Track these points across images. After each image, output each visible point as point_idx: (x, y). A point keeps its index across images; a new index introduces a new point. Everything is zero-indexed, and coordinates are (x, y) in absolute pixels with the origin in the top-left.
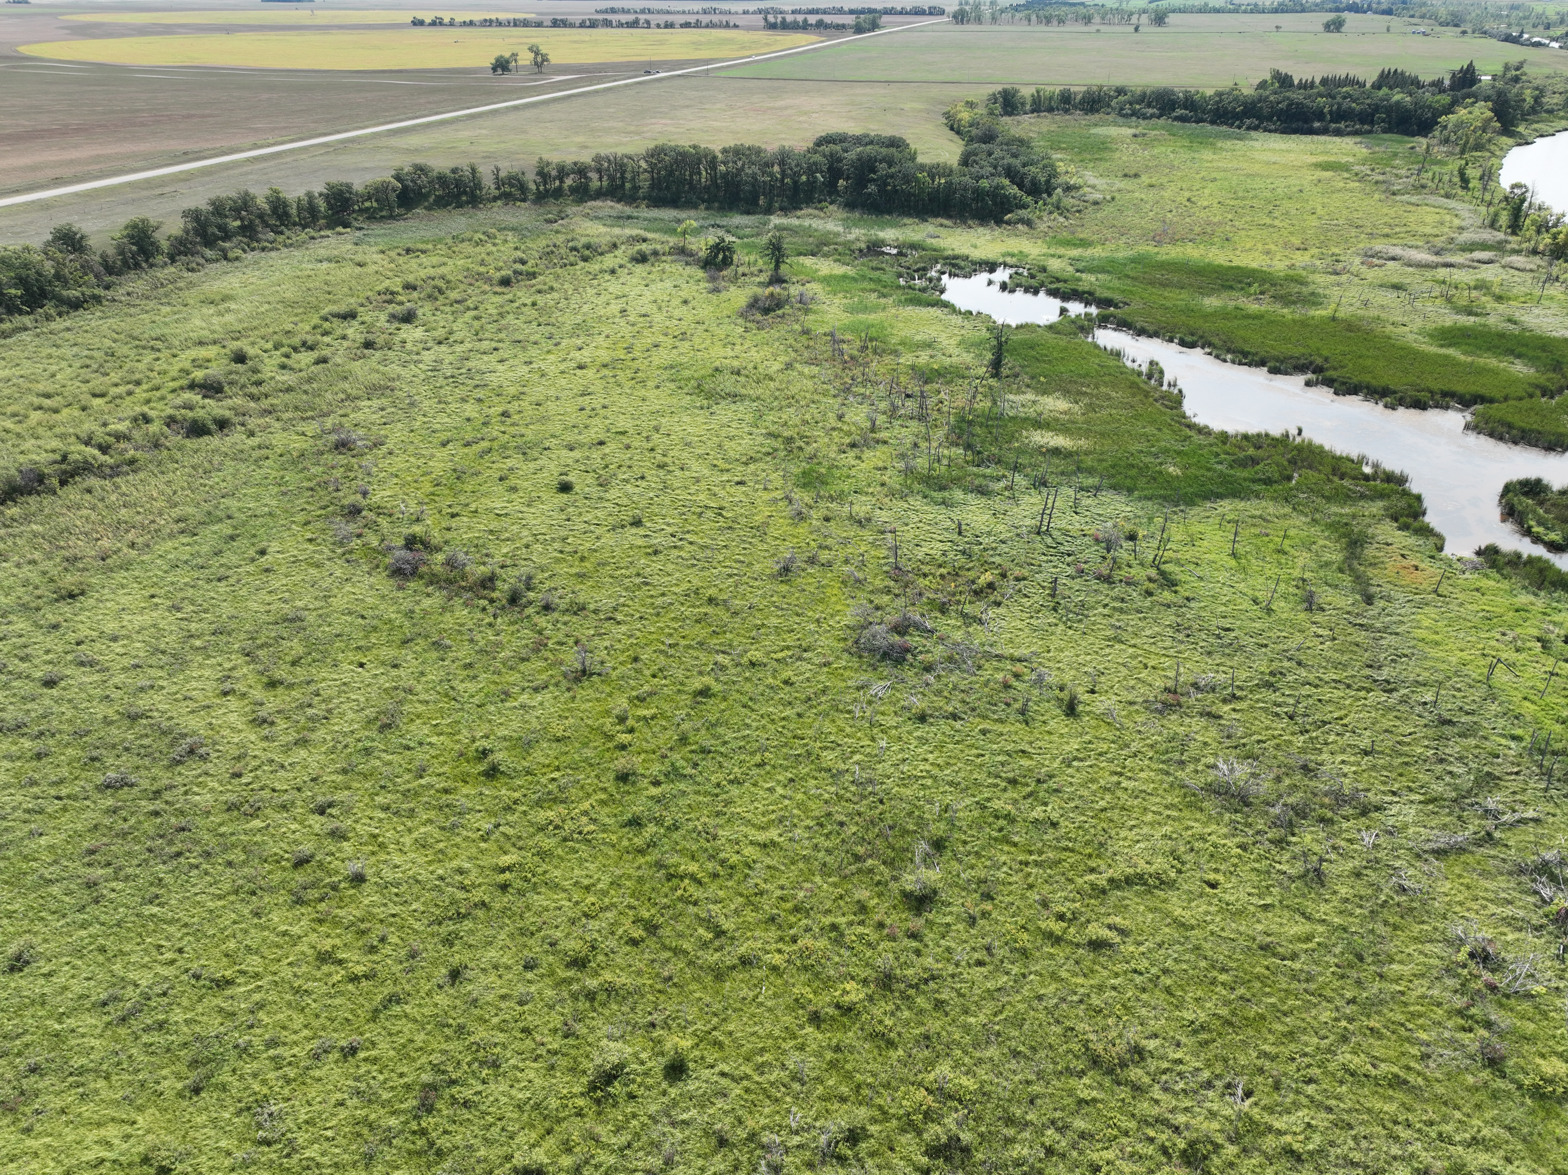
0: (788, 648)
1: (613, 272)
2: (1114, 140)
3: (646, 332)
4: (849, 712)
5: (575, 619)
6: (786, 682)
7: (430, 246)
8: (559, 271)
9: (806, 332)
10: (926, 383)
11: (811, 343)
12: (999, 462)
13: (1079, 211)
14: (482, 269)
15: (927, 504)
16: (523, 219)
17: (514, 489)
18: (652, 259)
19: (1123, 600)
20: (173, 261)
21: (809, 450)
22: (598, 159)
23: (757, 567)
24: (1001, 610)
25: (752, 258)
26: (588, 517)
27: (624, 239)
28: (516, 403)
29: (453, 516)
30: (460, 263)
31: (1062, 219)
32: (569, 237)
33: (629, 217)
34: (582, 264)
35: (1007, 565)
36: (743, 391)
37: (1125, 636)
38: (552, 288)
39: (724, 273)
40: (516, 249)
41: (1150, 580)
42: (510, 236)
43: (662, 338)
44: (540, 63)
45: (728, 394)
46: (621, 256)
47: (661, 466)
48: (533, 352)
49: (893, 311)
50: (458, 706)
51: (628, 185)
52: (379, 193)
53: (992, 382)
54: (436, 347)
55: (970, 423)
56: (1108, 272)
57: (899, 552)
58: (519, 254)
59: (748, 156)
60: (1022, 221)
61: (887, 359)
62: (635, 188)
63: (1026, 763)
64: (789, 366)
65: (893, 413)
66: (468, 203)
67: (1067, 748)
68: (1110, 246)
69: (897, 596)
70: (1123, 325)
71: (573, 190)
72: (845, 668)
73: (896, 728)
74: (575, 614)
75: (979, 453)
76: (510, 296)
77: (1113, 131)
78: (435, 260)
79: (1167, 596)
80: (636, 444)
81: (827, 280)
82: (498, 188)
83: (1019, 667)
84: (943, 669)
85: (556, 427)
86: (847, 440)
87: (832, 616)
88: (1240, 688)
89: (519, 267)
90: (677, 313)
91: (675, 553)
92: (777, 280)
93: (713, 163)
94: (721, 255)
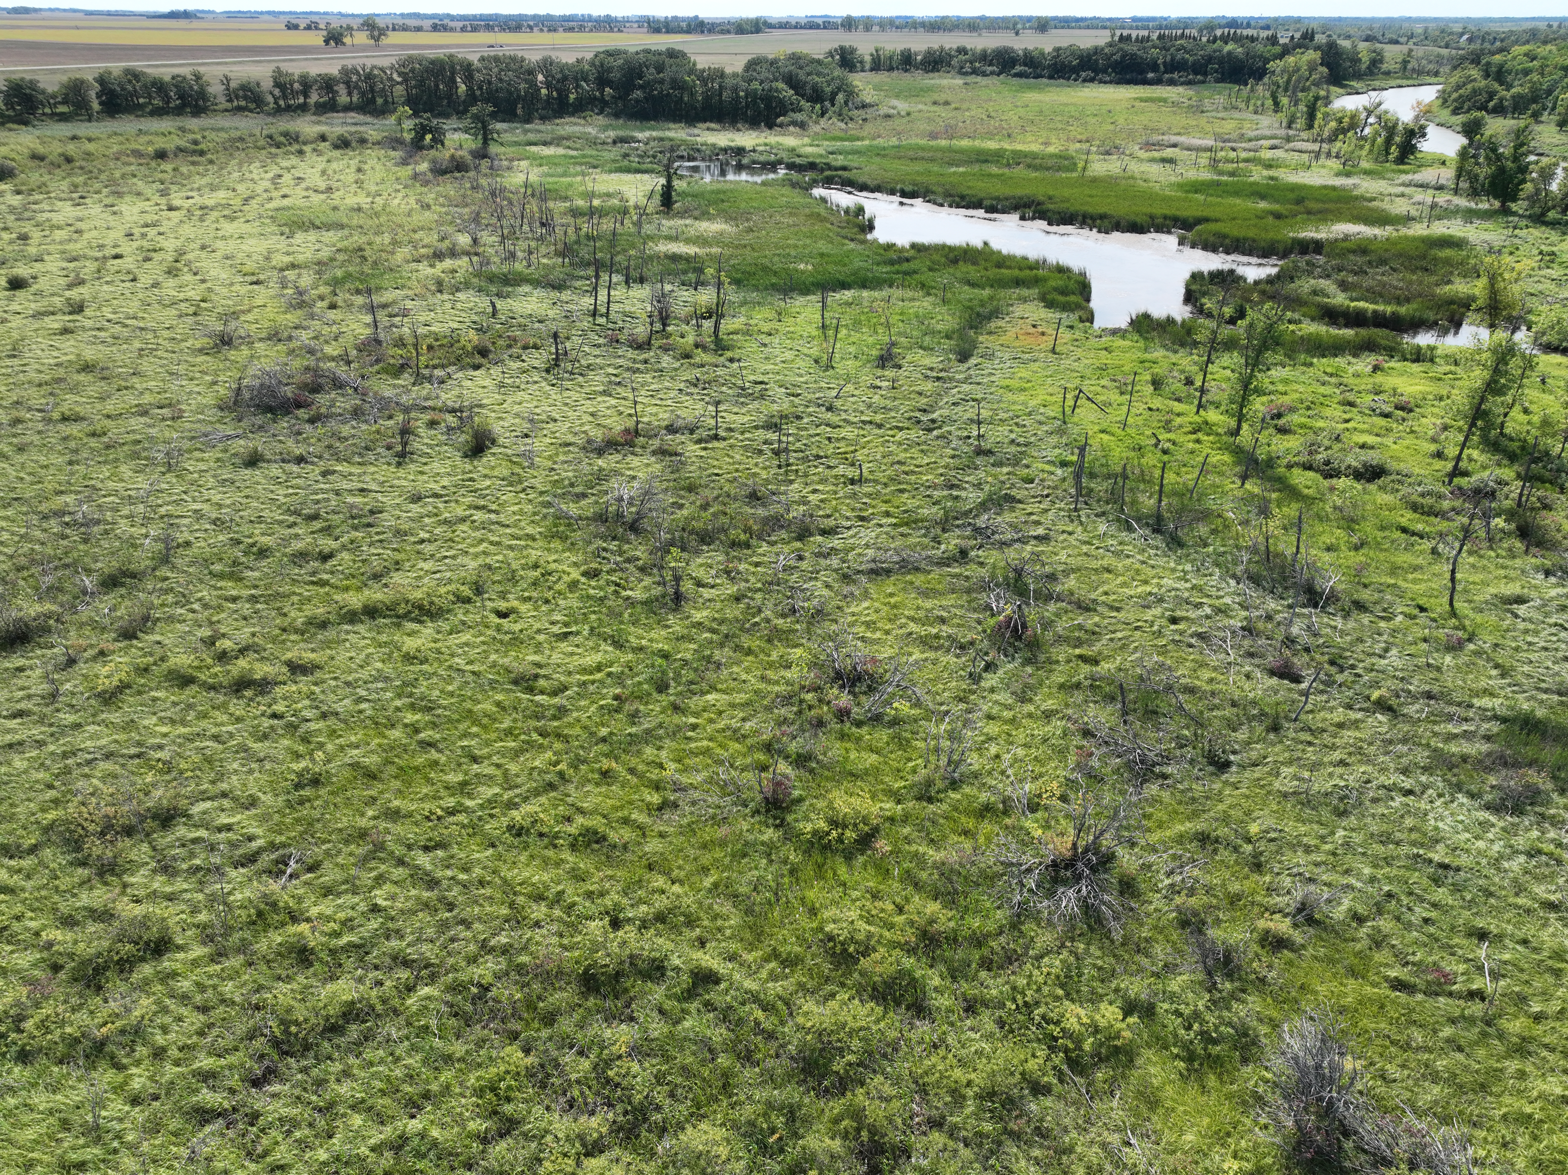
1: (301, 153)
2: (941, 86)
3: (285, 189)
7: (104, 136)
9: (476, 188)
13: (864, 120)
14: (141, 148)
15: (476, 296)
16: (240, 122)
18: (356, 146)
19: (646, 362)
22: (346, 72)
24: (475, 372)
26: (14, 308)
31: (840, 124)
34: (270, 148)
37: (618, 390)
38: (212, 162)
43: (299, 192)
44: (377, 36)
46: (325, 145)
47: (171, 272)
49: (596, 177)
51: (379, 100)
52: (71, 93)
56: (866, 153)
59: (505, 64)
60: (794, 123)
62: (388, 103)
63: (353, 500)
66: (190, 113)
67: (430, 486)
68: (880, 140)
70: (846, 185)
71: (319, 105)
72: (197, 422)
73: (202, 472)
76: (151, 166)
77: (944, 82)
79: (708, 358)
80: (161, 258)
81: (540, 159)
82: (230, 101)
83: (442, 417)
85: (75, 247)
88: (731, 430)
91: (94, 333)
92: (482, 156)
93: (468, 70)
94: (429, 137)
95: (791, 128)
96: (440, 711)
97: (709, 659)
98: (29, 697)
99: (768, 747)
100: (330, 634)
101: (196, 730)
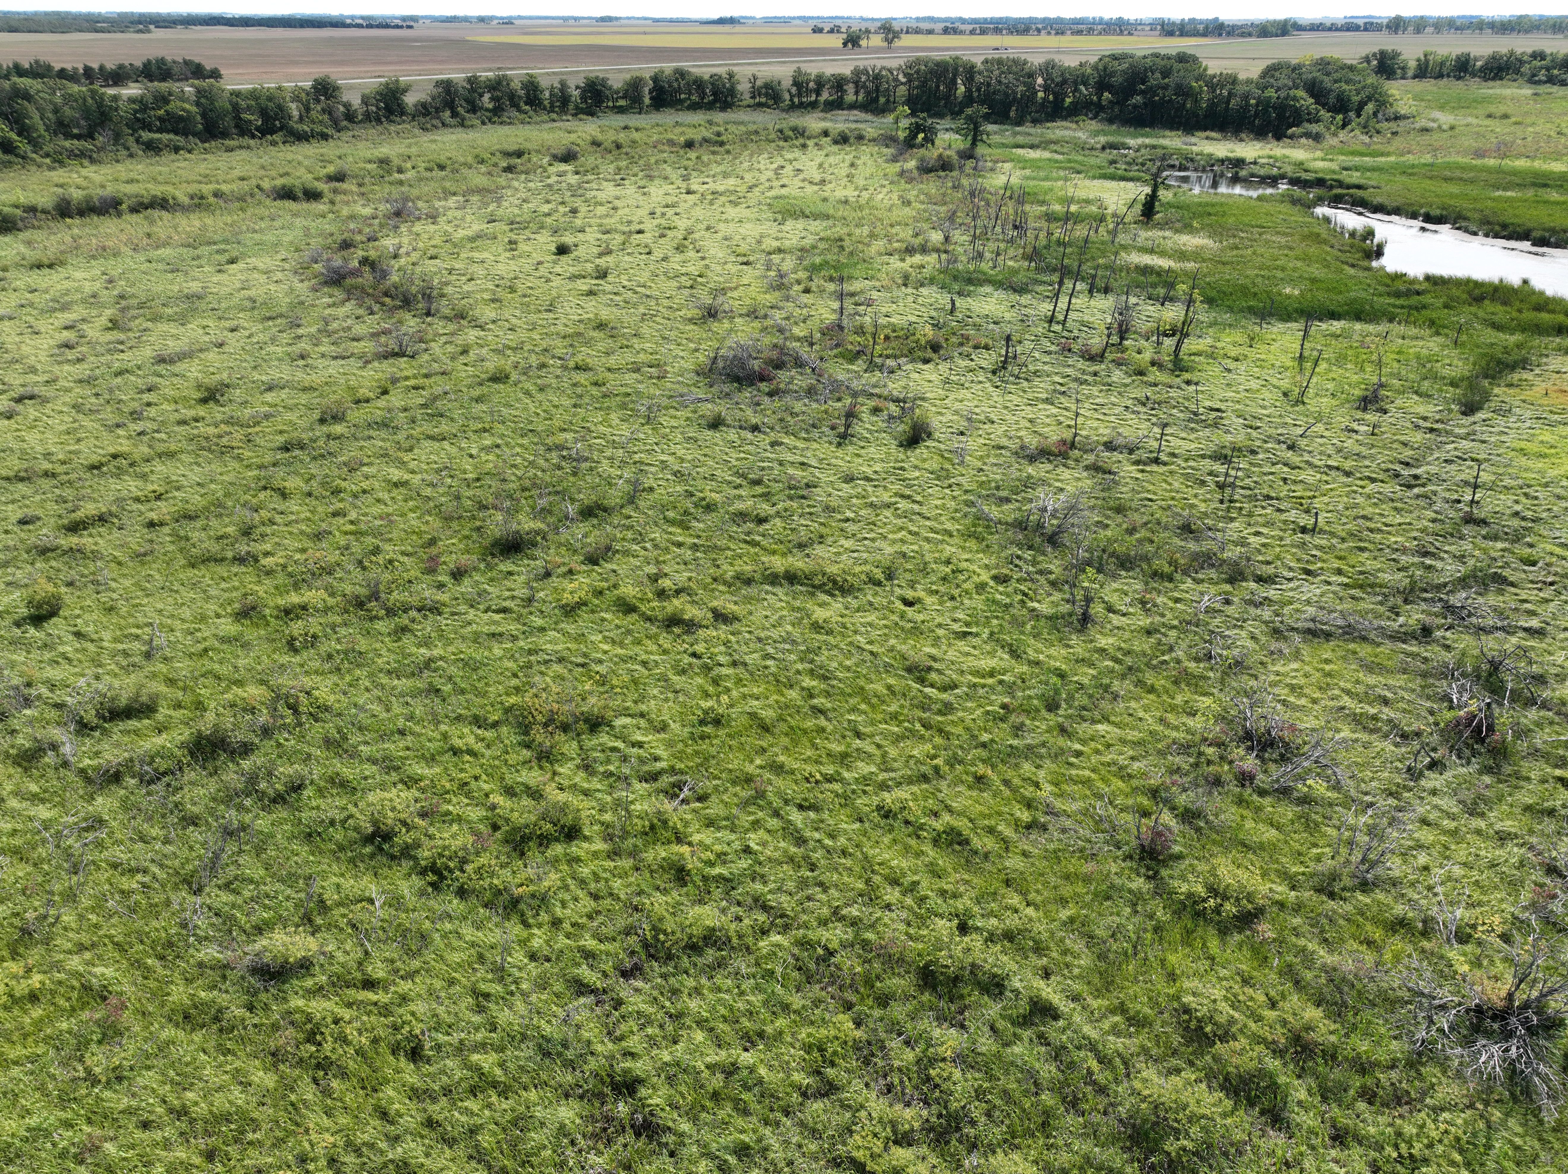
1: (804, 147)
2: (1501, 97)
3: (785, 179)
5: (444, 323)
13: (1393, 134)
15: (938, 292)
17: (512, 250)
18: (853, 142)
19: (1095, 375)
22: (857, 72)
23: (683, 312)
28: (593, 207)
31: (1362, 137)
34: (779, 141)
35: (977, 337)
37: (1062, 400)
38: (729, 152)
43: (796, 183)
44: (891, 39)
45: (815, 215)
46: (826, 141)
48: (656, 182)
49: (1077, 182)
51: (882, 99)
52: (633, 91)
54: (569, 175)
62: (889, 102)
63: (793, 472)
68: (1410, 157)
70: (1357, 206)
71: (828, 103)
72: (676, 382)
76: (680, 154)
77: (1508, 92)
79: (1162, 378)
81: (1025, 162)
82: (753, 97)
83: (887, 404)
85: (610, 221)
88: (1174, 455)
90: (834, 171)
92: (968, 156)
93: (970, 71)
94: (921, 136)
95: (1303, 140)
96: (835, 682)
97: (1106, 688)
98: (513, 598)
99: (1154, 793)
100: (753, 591)
101: (631, 653)
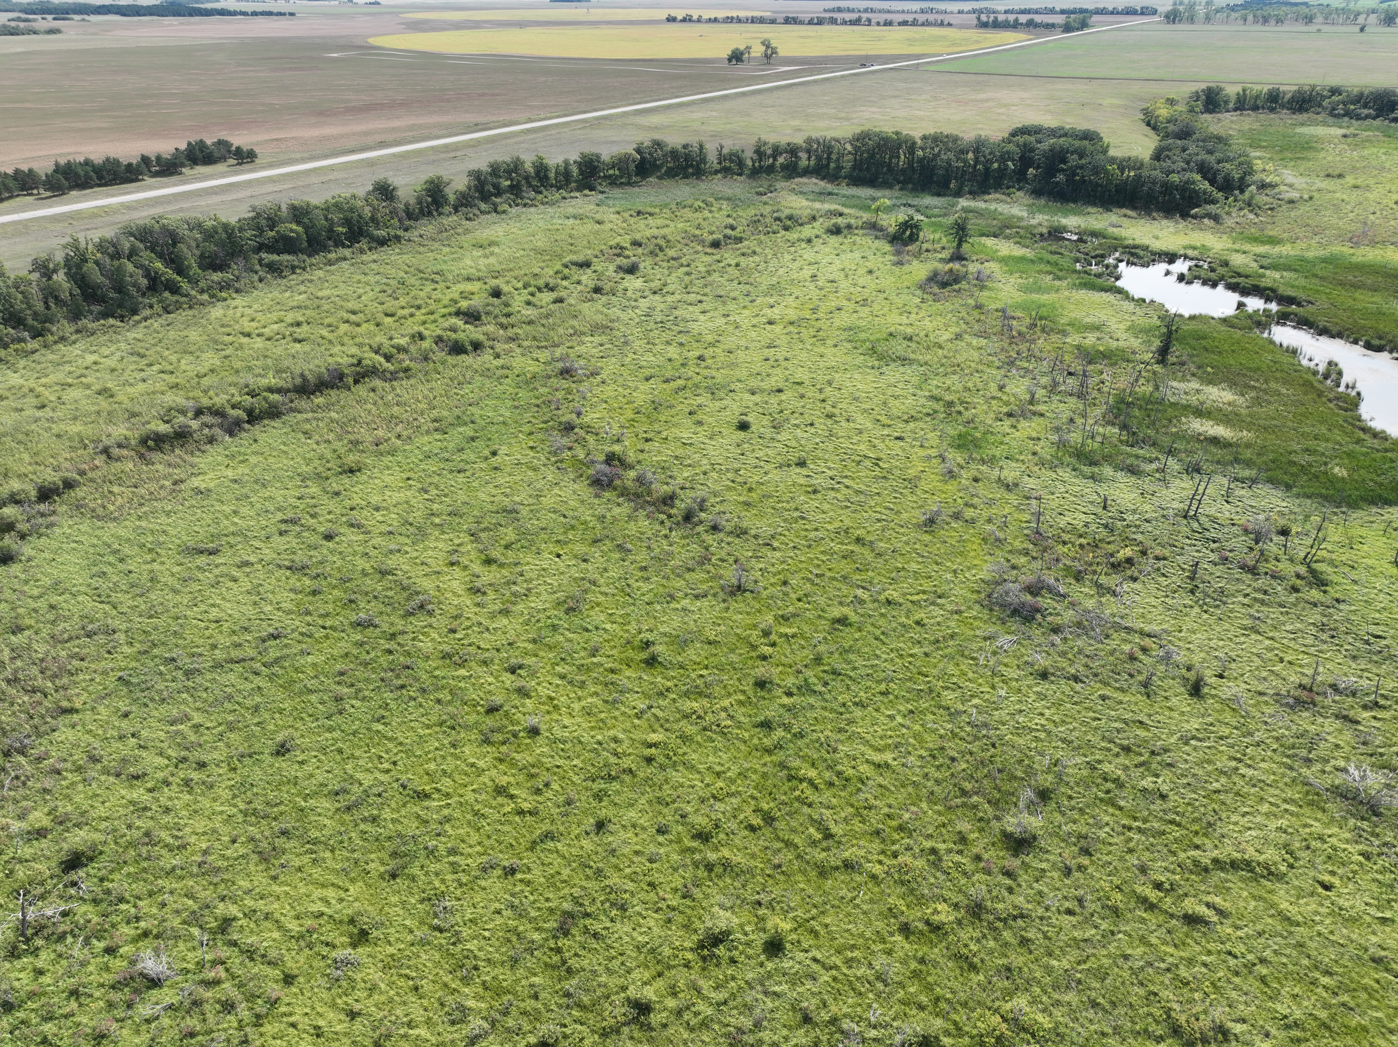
0: (924, 592)
1: (809, 241)
2: (1319, 140)
3: (831, 297)
4: (973, 659)
5: (737, 541)
6: (918, 623)
7: (657, 210)
8: (762, 237)
9: (979, 307)
10: (1090, 363)
11: (983, 317)
12: (1154, 444)
13: (1271, 209)
14: (698, 232)
15: (1075, 477)
16: (738, 191)
17: (700, 423)
18: (845, 231)
19: (1265, 592)
20: (456, 211)
21: (968, 415)
22: (809, 141)
23: (905, 516)
24: (1136, 586)
25: (937, 236)
26: (760, 454)
27: (823, 212)
28: (711, 349)
29: (647, 440)
30: (680, 225)
31: (1251, 216)
32: (775, 208)
33: (830, 194)
34: (783, 232)
35: (1149, 543)
36: (912, 356)
37: (1263, 627)
38: (754, 253)
39: (910, 248)
40: (729, 216)
41: (1298, 576)
42: (725, 205)
43: (845, 303)
44: (770, 55)
45: (899, 358)
46: (818, 227)
47: (830, 416)
48: (731, 306)
49: (1066, 293)
50: (631, 601)
51: (832, 165)
52: (621, 163)
53: (1157, 368)
54: (651, 297)
55: (1128, 404)
56: (1295, 270)
57: (1042, 518)
58: (730, 221)
59: (945, 144)
60: (1209, 216)
61: (1054, 338)
62: (839, 168)
63: (1142, 733)
64: (958, 337)
65: (1053, 388)
66: (693, 174)
67: (1187, 726)
68: (1301, 245)
69: (1034, 558)
70: (1303, 323)
71: (784, 167)
72: (975, 618)
73: (1017, 680)
74: (738, 536)
75: (1134, 433)
76: (718, 257)
77: (1321, 131)
78: (660, 222)
79: (1315, 594)
80: (810, 394)
81: (1004, 261)
82: (720, 163)
83: (1147, 642)
84: (1071, 633)
85: (743, 373)
86: (1005, 409)
87: (969, 568)
88: (1385, 697)
89: (728, 232)
90: (861, 282)
91: (833, 494)
92: (958, 257)
93: (912, 147)
94: (908, 232)
95: (1206, 221)
96: (1340, 978)
100: (1216, 879)
101: (1188, 955)
